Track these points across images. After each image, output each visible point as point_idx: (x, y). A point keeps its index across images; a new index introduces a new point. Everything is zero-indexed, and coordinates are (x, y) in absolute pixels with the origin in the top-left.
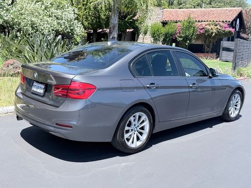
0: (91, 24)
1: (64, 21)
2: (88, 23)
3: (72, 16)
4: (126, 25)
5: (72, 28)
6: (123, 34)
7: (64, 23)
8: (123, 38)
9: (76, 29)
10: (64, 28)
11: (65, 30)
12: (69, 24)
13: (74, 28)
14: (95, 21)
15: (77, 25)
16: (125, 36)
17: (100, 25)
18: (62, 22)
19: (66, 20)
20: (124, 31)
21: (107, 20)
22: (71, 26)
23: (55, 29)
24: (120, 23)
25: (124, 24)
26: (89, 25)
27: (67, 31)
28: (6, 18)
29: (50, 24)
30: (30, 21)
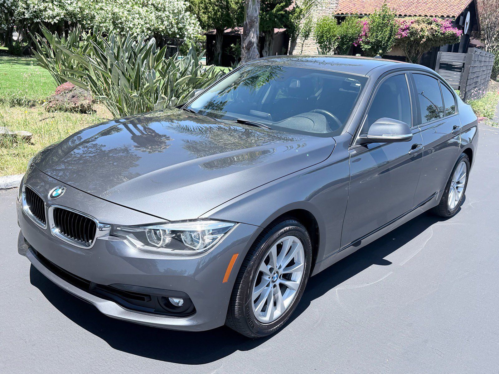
0: (214, 20)
1: (167, 13)
2: (209, 17)
3: (182, 5)
4: (274, 21)
5: (180, 25)
6: (267, 38)
7: (168, 17)
8: (268, 43)
9: (188, 27)
10: (168, 26)
11: (168, 30)
12: (177, 19)
13: (185, 26)
14: (219, 13)
15: (189, 20)
16: (271, 40)
17: (228, 21)
18: (164, 15)
19: (171, 12)
20: (269, 32)
21: (240, 11)
22: (180, 22)
23: (152, 28)
24: (263, 17)
25: (270, 19)
26: (209, 21)
27: (172, 31)
28: (70, 8)
29: (144, 19)
30: (110, 13)
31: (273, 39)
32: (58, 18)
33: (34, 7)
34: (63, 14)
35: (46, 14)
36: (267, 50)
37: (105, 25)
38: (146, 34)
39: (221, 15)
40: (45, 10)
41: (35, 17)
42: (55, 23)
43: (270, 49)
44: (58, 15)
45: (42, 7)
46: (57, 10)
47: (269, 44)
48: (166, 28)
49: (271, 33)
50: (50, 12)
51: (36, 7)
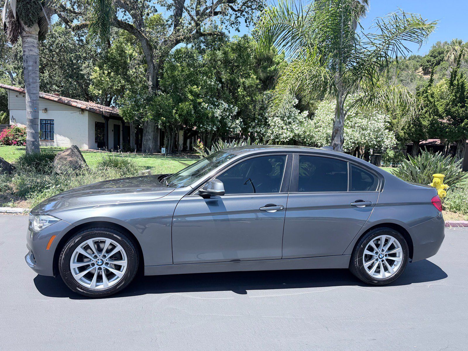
0: (408, 134)
1: (369, 131)
2: (404, 133)
3: (381, 125)
4: (463, 133)
5: (379, 139)
6: (459, 146)
7: (369, 134)
8: (459, 150)
9: (385, 140)
10: (368, 140)
11: (369, 143)
12: (376, 135)
13: (383, 140)
14: (413, 129)
15: (387, 135)
16: (462, 148)
17: (420, 135)
18: (367, 133)
19: (372, 130)
20: (461, 141)
21: (430, 127)
22: (379, 137)
23: (356, 142)
24: (452, 130)
25: (459, 131)
26: (405, 135)
27: (371, 144)
28: (296, 132)
29: (350, 136)
30: (325, 134)
31: (464, 147)
32: (289, 138)
33: (276, 132)
34: (292, 136)
35: (282, 136)
36: (458, 156)
37: (320, 141)
38: (350, 146)
39: (415, 131)
40: (282, 134)
41: (276, 139)
42: (287, 141)
43: (462, 155)
44: (289, 136)
45: (280, 133)
46: (289, 133)
47: (461, 151)
48: (367, 141)
49: (463, 142)
50: (285, 135)
51: (277, 132)
